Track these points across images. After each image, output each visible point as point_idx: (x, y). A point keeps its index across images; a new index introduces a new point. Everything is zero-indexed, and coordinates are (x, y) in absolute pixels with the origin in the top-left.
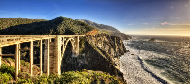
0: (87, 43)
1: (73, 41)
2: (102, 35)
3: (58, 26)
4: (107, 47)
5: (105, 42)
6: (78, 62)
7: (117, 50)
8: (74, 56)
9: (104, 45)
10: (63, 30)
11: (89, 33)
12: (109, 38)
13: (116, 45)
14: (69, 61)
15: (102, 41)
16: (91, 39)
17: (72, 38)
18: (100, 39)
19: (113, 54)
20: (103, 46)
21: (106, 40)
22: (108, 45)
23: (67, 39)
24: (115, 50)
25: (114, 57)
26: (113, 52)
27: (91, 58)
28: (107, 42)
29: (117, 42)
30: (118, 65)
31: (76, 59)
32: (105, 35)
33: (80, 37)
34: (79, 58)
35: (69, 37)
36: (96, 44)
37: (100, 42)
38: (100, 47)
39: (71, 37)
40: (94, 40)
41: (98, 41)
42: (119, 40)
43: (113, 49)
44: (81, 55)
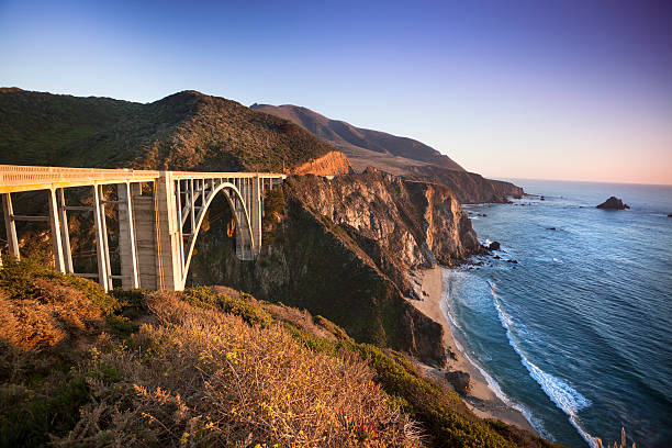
0: (295, 207)
1: (237, 196)
2: (367, 176)
3: (179, 131)
4: (387, 227)
5: (376, 205)
6: (260, 277)
7: (429, 241)
8: (242, 255)
9: (371, 217)
10: (197, 150)
11: (307, 165)
12: (398, 190)
13: (430, 222)
14: (224, 271)
15: (364, 198)
16: (316, 192)
17: (228, 184)
18: (357, 194)
19: (410, 253)
20: (367, 220)
21: (384, 196)
22: (390, 218)
23: (209, 189)
24: (420, 239)
25: (412, 268)
26: (411, 247)
27: (309, 266)
28: (385, 206)
29: (436, 207)
30: (422, 296)
31: (251, 265)
32: (383, 176)
33: (267, 180)
34: (263, 265)
35: (218, 181)
36: (335, 213)
37: (357, 206)
38: (355, 224)
39: (225, 180)
40: (328, 196)
41: (349, 199)
42: (449, 199)
43: (411, 236)
44: (270, 253)
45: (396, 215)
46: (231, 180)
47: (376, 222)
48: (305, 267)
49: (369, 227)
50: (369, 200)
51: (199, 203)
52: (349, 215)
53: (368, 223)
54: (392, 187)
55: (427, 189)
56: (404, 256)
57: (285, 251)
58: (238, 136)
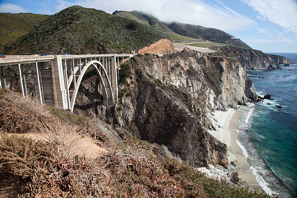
1: (102, 70)
2: (184, 54)
4: (197, 86)
5: (191, 73)
9: (187, 80)
11: (146, 48)
12: (205, 63)
13: (225, 82)
15: (182, 68)
16: (151, 65)
17: (96, 61)
18: (178, 65)
19: (211, 101)
21: (195, 66)
22: (199, 80)
25: (213, 110)
26: (212, 98)
27: (147, 110)
28: (196, 73)
31: (112, 109)
32: (195, 53)
33: (120, 58)
35: (89, 59)
36: (164, 77)
37: (178, 73)
38: (177, 84)
39: (93, 59)
40: (159, 66)
41: (173, 69)
42: (237, 67)
43: (212, 91)
44: (123, 102)
45: (202, 78)
46: (98, 59)
47: (190, 82)
48: (144, 110)
49: (185, 86)
50: (185, 69)
51: (78, 73)
52: (172, 79)
53: (185, 83)
54: (201, 61)
55: (223, 61)
56: (207, 103)
57: (132, 101)
58: (104, 31)
